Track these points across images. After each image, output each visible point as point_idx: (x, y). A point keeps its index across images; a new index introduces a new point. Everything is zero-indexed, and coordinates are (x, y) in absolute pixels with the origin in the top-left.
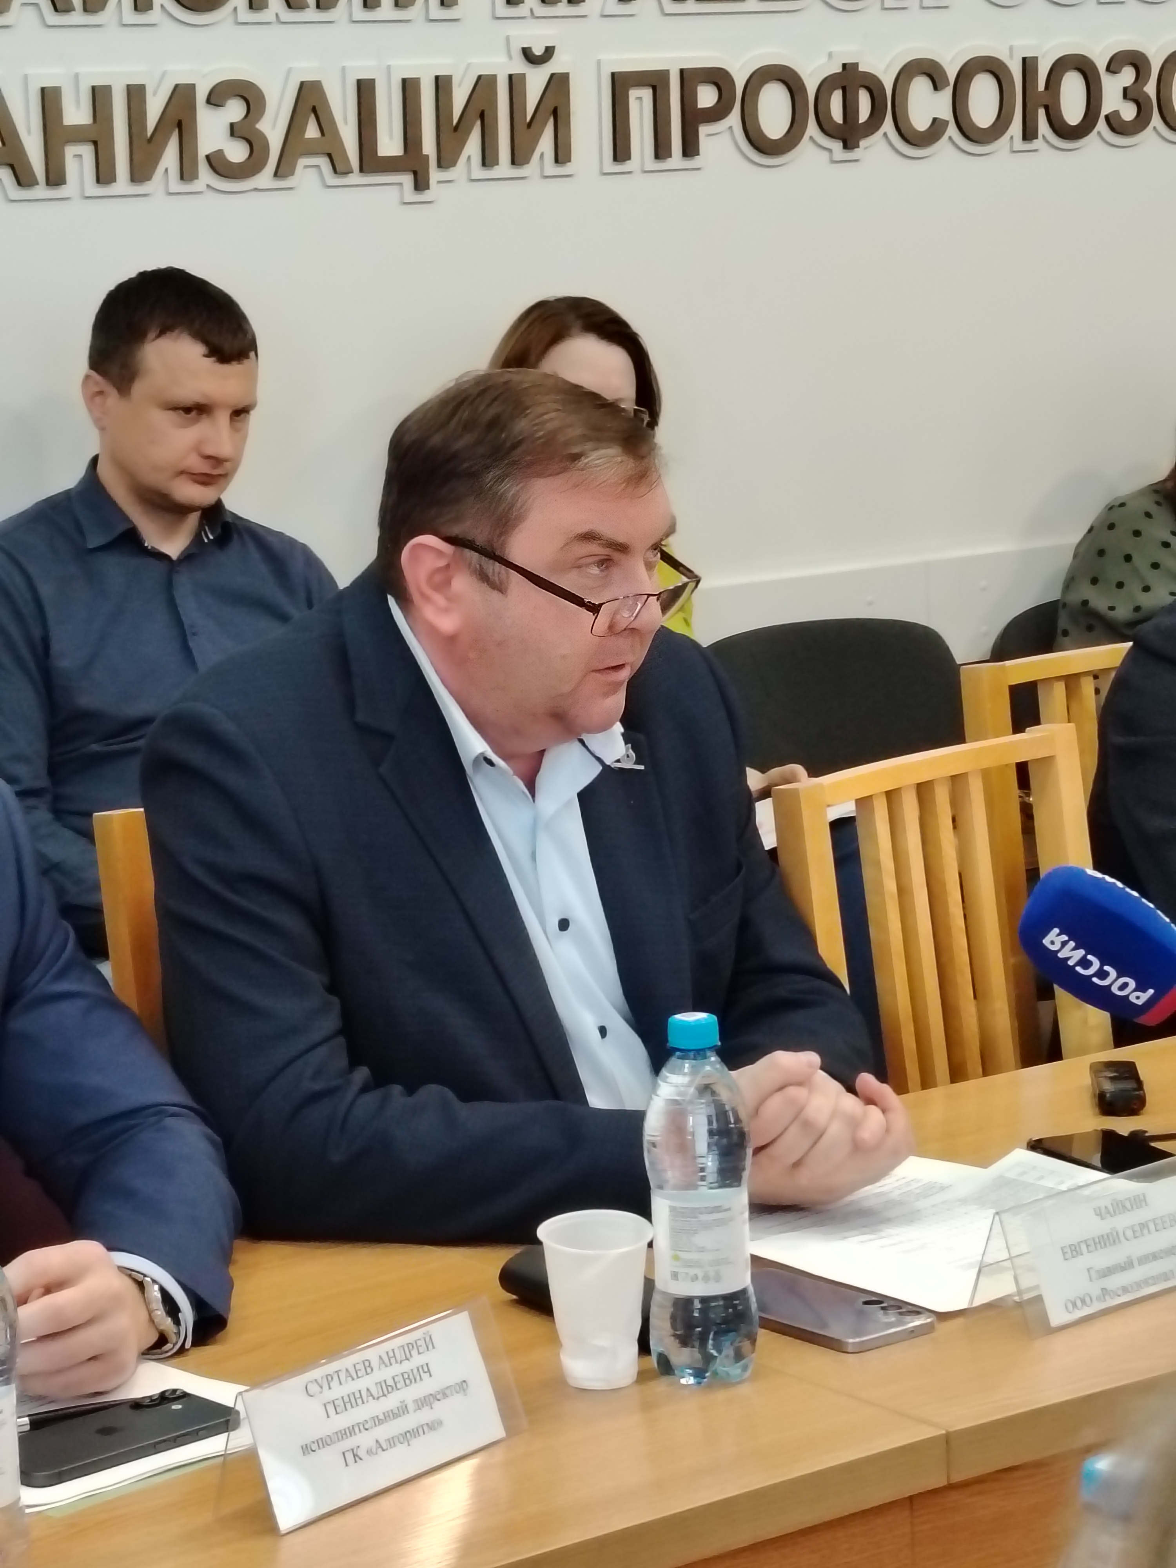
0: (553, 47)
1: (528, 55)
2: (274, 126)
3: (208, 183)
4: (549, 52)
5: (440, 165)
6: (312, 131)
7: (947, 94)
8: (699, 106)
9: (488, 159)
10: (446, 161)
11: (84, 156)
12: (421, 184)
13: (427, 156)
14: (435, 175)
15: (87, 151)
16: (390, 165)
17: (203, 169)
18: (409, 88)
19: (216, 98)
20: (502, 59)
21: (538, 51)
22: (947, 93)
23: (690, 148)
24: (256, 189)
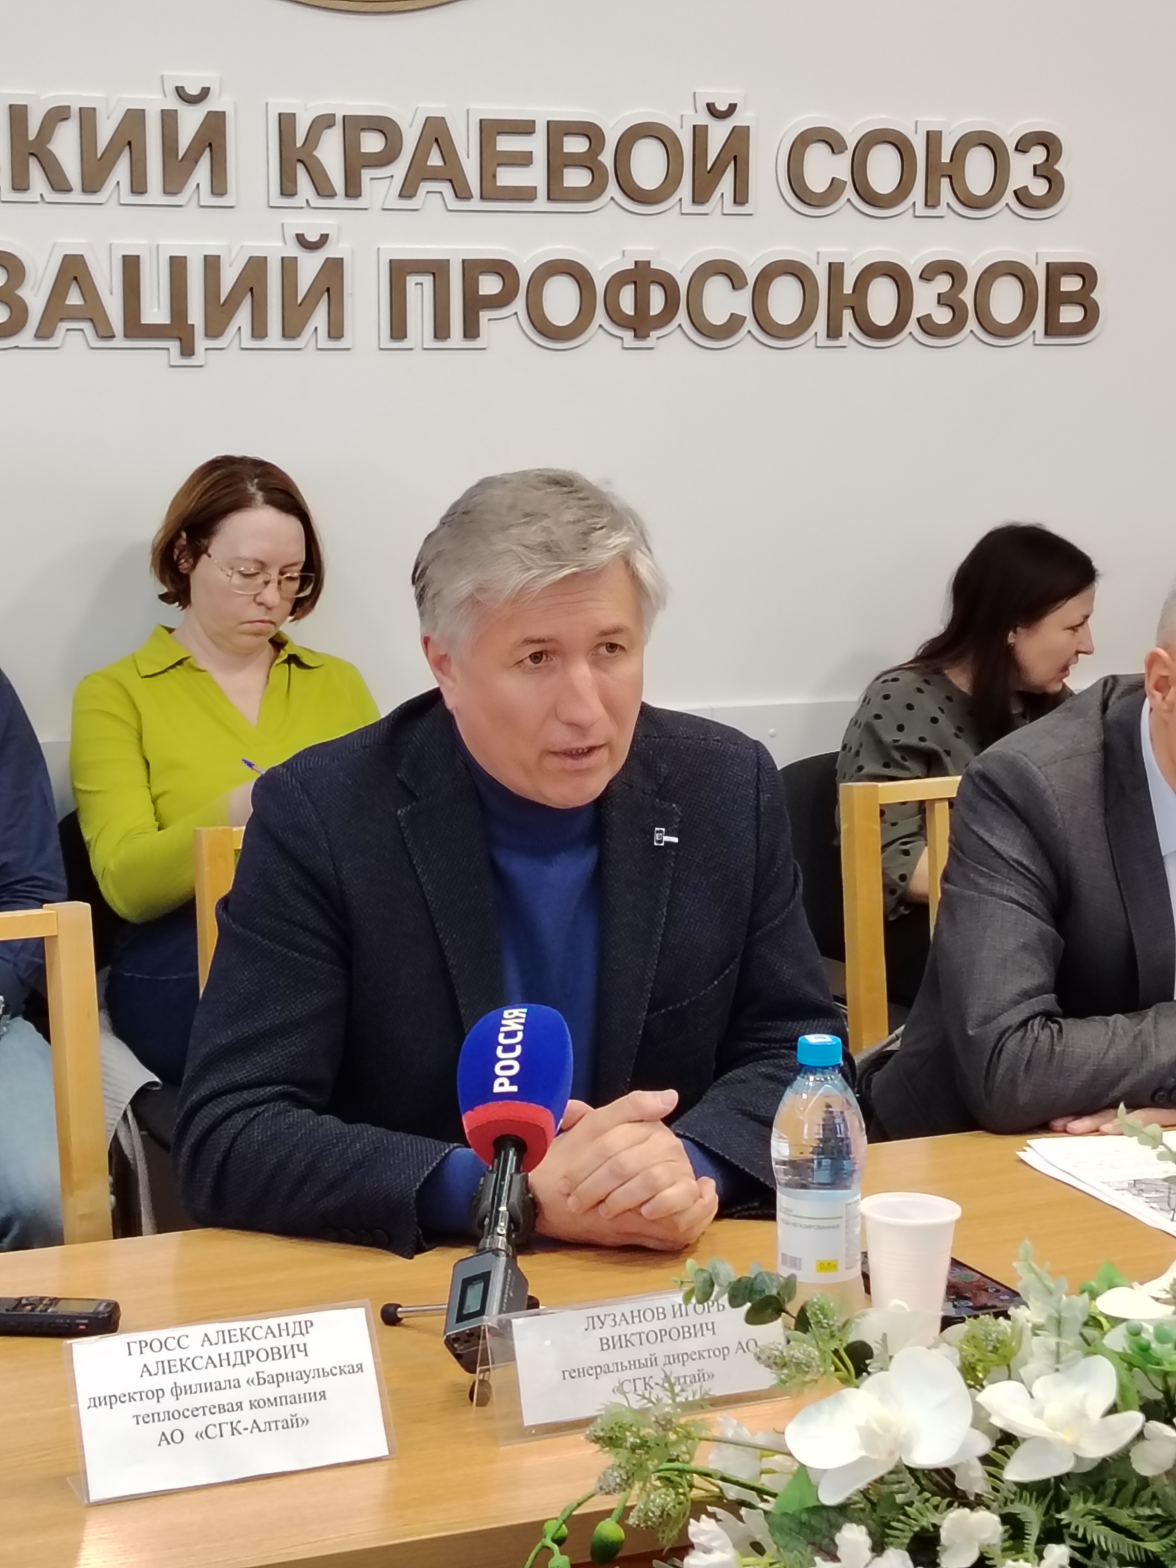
0: (328, 235)
1: (302, 240)
2: (37, 293)
4: (324, 239)
5: (207, 334)
6: (73, 299)
7: (746, 294)
8: (481, 293)
9: (259, 330)
10: (214, 330)
12: (187, 350)
13: (193, 326)
14: (201, 342)
16: (155, 332)
18: (178, 266)
20: (275, 242)
21: (312, 238)
22: (747, 292)
23: (471, 330)
24: (17, 347)
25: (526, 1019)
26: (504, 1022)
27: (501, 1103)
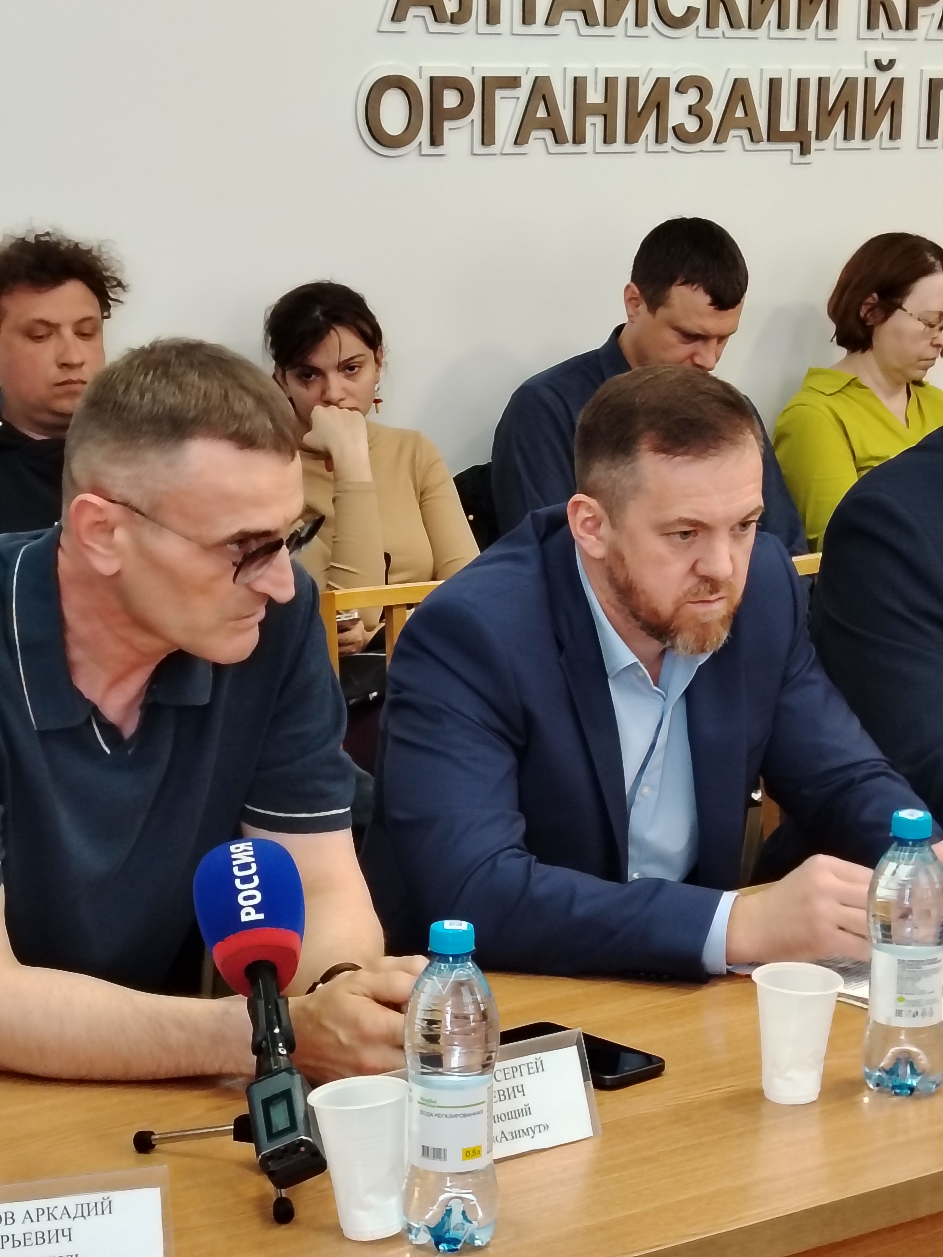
0: (895, 60)
1: (878, 64)
2: (715, 108)
3: (672, 146)
4: (892, 62)
5: (817, 138)
6: (739, 113)
9: (847, 135)
10: (821, 136)
11: (597, 125)
12: (804, 150)
13: (810, 132)
14: (815, 145)
15: (599, 121)
16: (786, 137)
17: (671, 135)
18: (802, 84)
19: (681, 88)
20: (861, 67)
21: (885, 62)
24: (701, 151)
25: (254, 850)
26: (233, 856)
27: (251, 930)
